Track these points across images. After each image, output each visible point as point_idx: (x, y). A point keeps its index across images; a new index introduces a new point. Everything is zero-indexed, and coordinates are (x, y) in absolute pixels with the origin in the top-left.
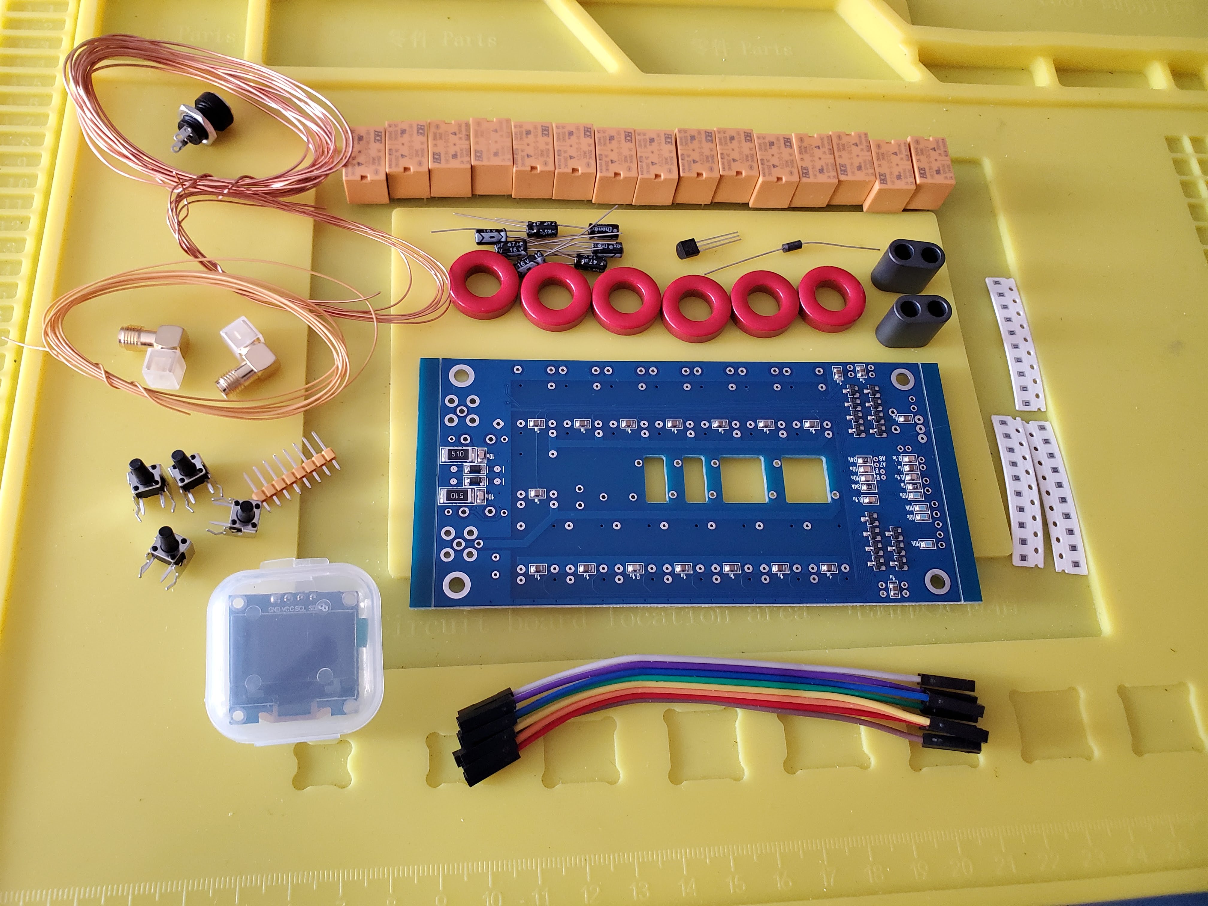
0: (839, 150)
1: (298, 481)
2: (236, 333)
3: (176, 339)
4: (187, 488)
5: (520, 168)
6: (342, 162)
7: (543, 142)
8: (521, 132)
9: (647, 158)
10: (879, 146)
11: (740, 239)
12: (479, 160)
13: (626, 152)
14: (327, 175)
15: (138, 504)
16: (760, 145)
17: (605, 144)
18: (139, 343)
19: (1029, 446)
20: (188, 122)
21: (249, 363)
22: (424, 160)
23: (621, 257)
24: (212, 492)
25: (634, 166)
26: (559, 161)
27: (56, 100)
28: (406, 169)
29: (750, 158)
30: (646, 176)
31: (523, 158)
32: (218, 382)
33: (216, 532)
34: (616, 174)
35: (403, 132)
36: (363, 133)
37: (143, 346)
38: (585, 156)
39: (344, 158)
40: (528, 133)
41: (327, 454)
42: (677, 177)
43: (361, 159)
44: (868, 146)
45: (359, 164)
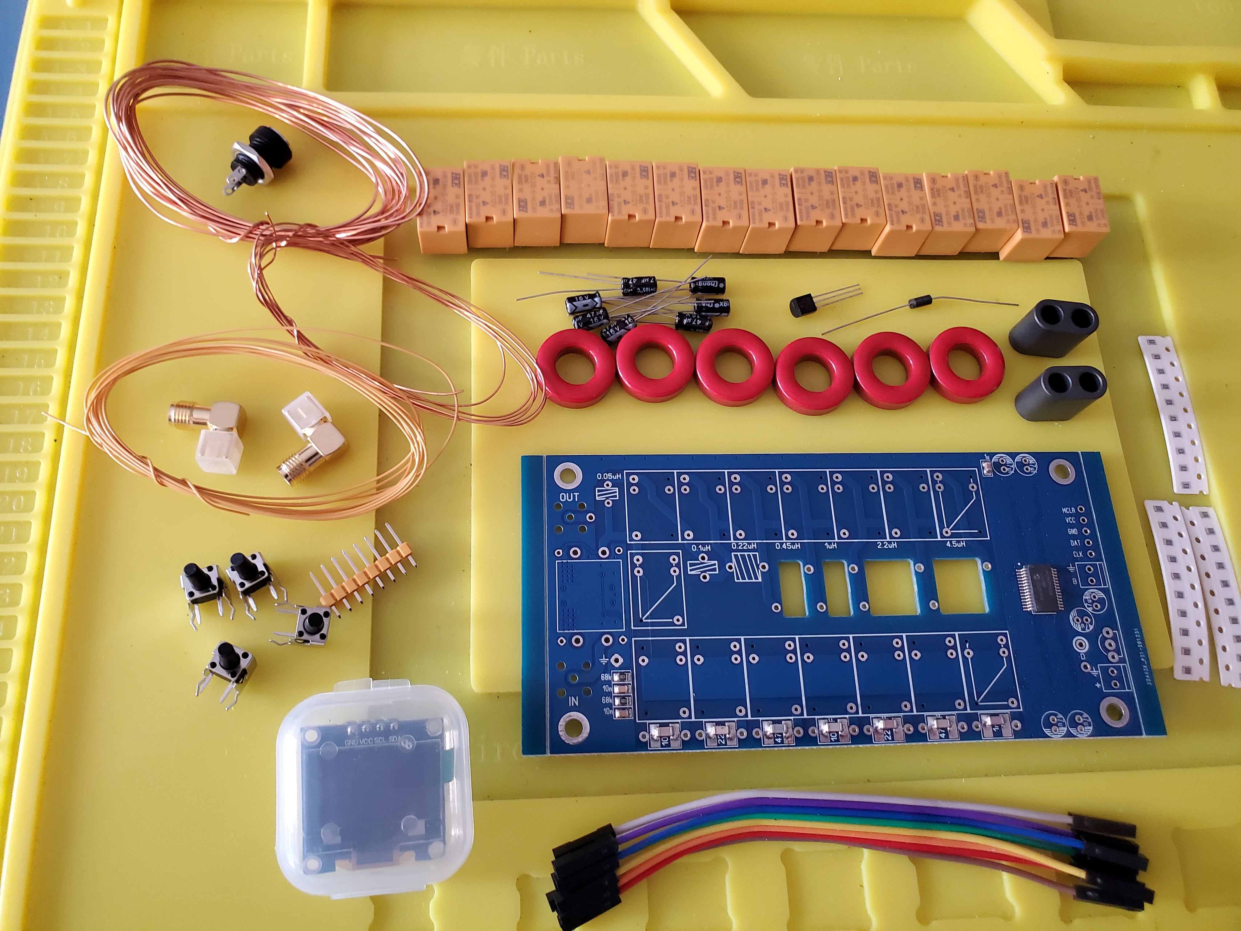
0: (976, 192)
1: (372, 582)
2: (299, 410)
3: (231, 417)
4: (247, 593)
5: (617, 217)
6: (416, 211)
7: (641, 185)
8: (617, 174)
9: (760, 204)
10: (1021, 188)
11: (862, 293)
12: (570, 208)
13: (735, 196)
14: (399, 225)
15: (193, 610)
16: (886, 187)
17: (712, 187)
18: (191, 422)
19: (1190, 538)
20: (241, 162)
21: (314, 446)
22: (509, 208)
23: (727, 316)
24: (276, 598)
25: (745, 213)
26: (661, 208)
27: (96, 133)
28: (488, 218)
29: (877, 202)
30: (758, 225)
31: (619, 205)
32: (279, 468)
33: (280, 643)
34: (725, 223)
35: (484, 174)
36: (440, 176)
37: (195, 425)
38: (689, 202)
39: (418, 205)
40: (625, 174)
41: (403, 549)
42: (793, 225)
43: (438, 206)
44: (1009, 188)
45: (434, 212)
